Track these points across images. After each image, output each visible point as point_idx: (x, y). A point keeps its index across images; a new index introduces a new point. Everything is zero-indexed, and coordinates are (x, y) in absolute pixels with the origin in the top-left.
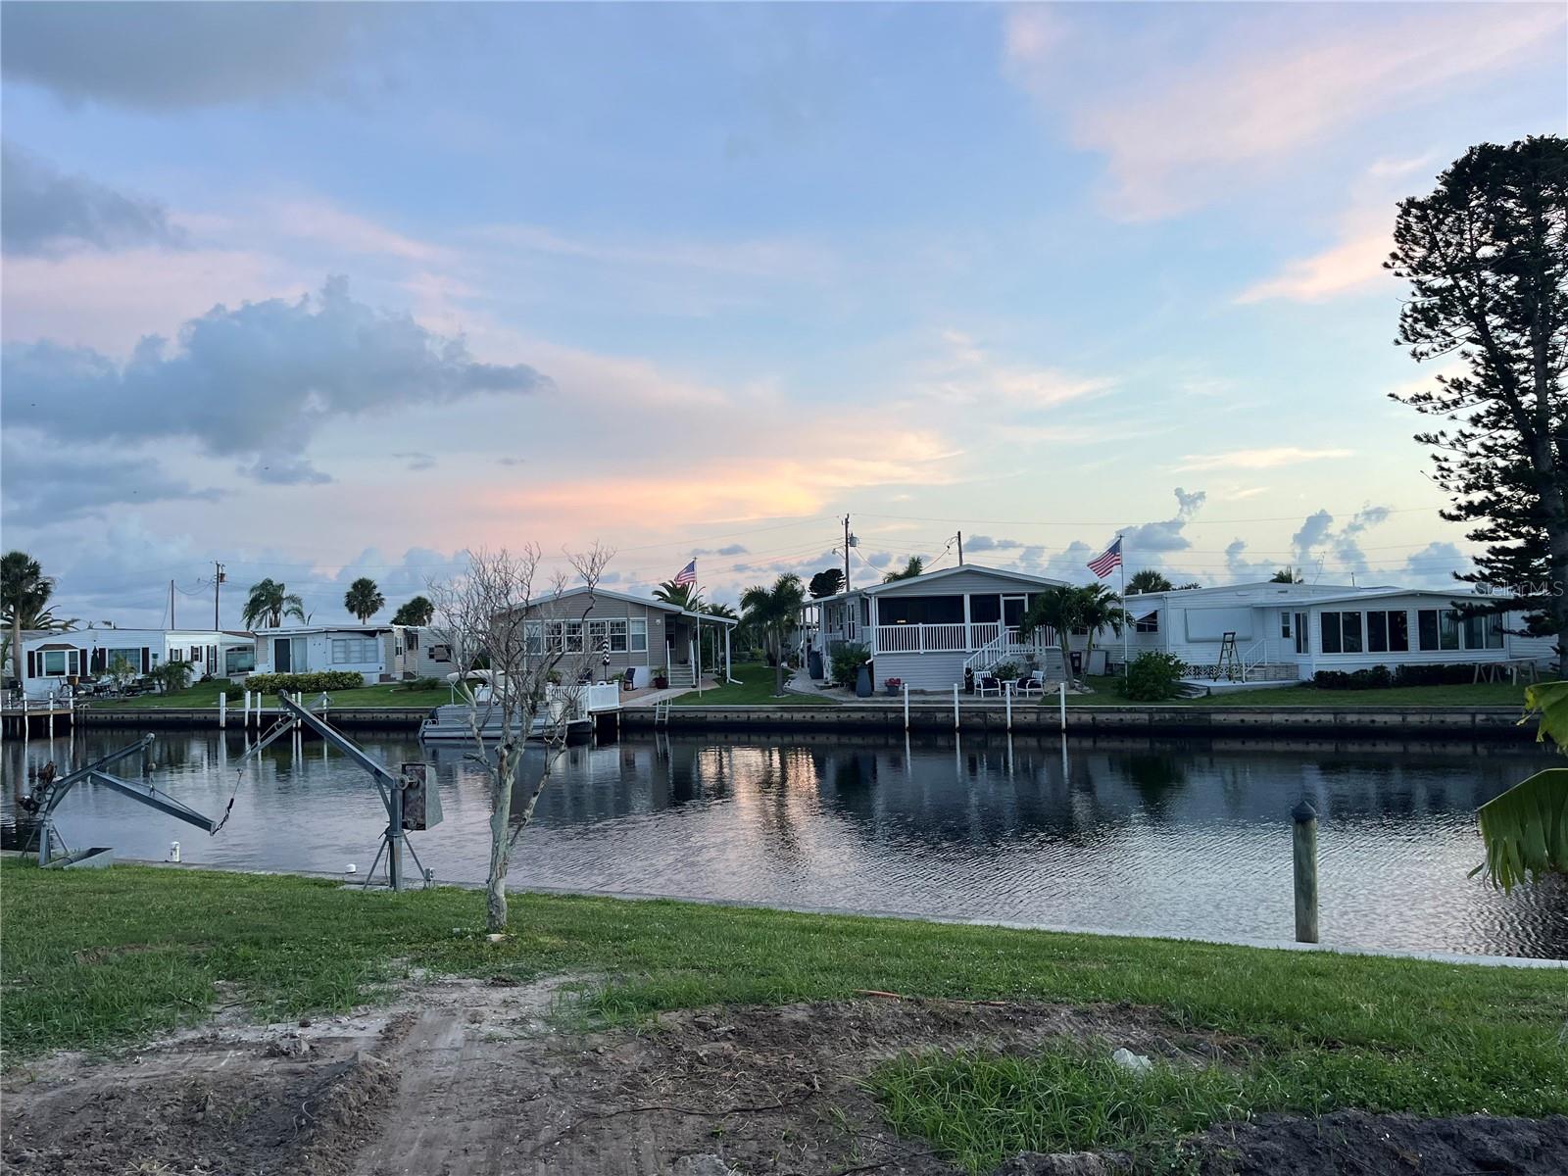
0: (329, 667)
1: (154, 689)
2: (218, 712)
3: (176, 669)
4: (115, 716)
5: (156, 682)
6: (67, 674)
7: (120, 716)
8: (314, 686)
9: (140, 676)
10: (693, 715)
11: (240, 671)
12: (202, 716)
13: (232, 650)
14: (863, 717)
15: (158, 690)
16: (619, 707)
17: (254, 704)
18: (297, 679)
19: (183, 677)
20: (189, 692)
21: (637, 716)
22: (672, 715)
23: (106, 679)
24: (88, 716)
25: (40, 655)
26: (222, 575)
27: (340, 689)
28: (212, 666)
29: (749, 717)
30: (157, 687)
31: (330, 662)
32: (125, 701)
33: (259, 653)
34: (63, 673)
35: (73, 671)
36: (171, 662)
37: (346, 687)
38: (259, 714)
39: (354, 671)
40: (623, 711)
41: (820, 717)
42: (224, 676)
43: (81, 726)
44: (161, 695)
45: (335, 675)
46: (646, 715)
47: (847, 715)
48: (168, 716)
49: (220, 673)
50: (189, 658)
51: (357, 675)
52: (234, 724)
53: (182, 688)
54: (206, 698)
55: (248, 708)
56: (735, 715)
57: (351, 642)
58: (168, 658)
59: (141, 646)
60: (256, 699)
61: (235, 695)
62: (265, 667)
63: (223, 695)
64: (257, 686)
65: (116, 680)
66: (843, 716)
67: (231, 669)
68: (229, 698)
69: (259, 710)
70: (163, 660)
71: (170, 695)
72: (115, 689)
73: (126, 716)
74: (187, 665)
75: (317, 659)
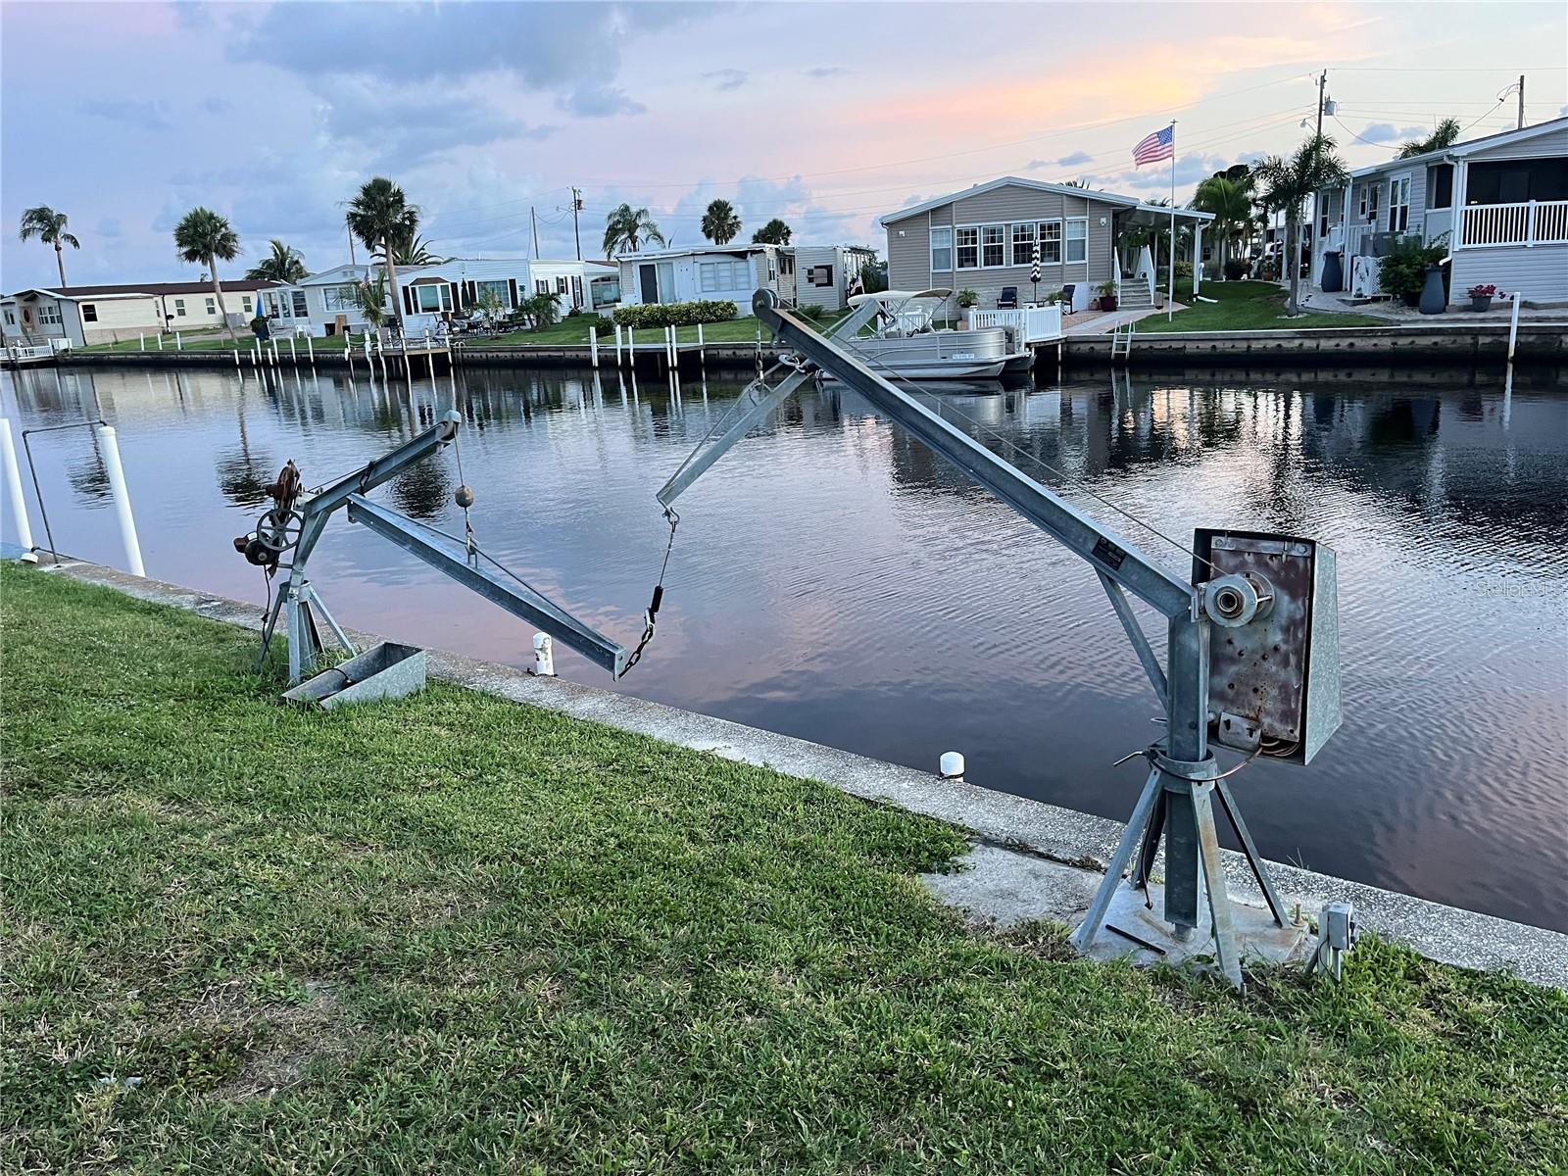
0: (700, 296)
1: (524, 324)
2: (589, 349)
3: (543, 303)
4: (490, 355)
5: (526, 317)
6: (442, 310)
7: (495, 354)
8: (686, 318)
9: (510, 311)
10: (1165, 345)
11: (605, 303)
12: (574, 354)
13: (596, 281)
14: (1435, 343)
15: (529, 326)
16: (1061, 337)
17: (625, 340)
18: (665, 311)
19: (551, 311)
20: (557, 328)
21: (1085, 348)
22: (1136, 345)
23: (478, 315)
24: (465, 355)
25: (414, 290)
26: (580, 201)
27: (713, 321)
28: (578, 299)
29: (1249, 347)
30: (527, 322)
31: (699, 290)
32: (497, 338)
33: (624, 283)
34: (437, 309)
35: (447, 307)
36: (538, 294)
37: (720, 319)
38: (631, 352)
39: (726, 301)
40: (1067, 342)
41: (1362, 344)
42: (591, 310)
43: (459, 365)
44: (532, 331)
45: (706, 304)
46: (1097, 347)
47: (1410, 340)
48: (540, 354)
49: (587, 307)
50: (556, 291)
51: (730, 305)
52: (607, 363)
53: (552, 323)
54: (574, 334)
55: (619, 346)
56: (1229, 344)
57: (721, 267)
58: (534, 290)
59: (508, 278)
60: (628, 335)
61: (605, 330)
62: (631, 298)
63: (593, 330)
64: (626, 319)
65: (487, 315)
66: (1403, 342)
67: (597, 301)
68: (599, 334)
69: (631, 347)
70: (530, 293)
71: (540, 331)
72: (487, 325)
73: (500, 354)
74: (552, 297)
75: (684, 288)
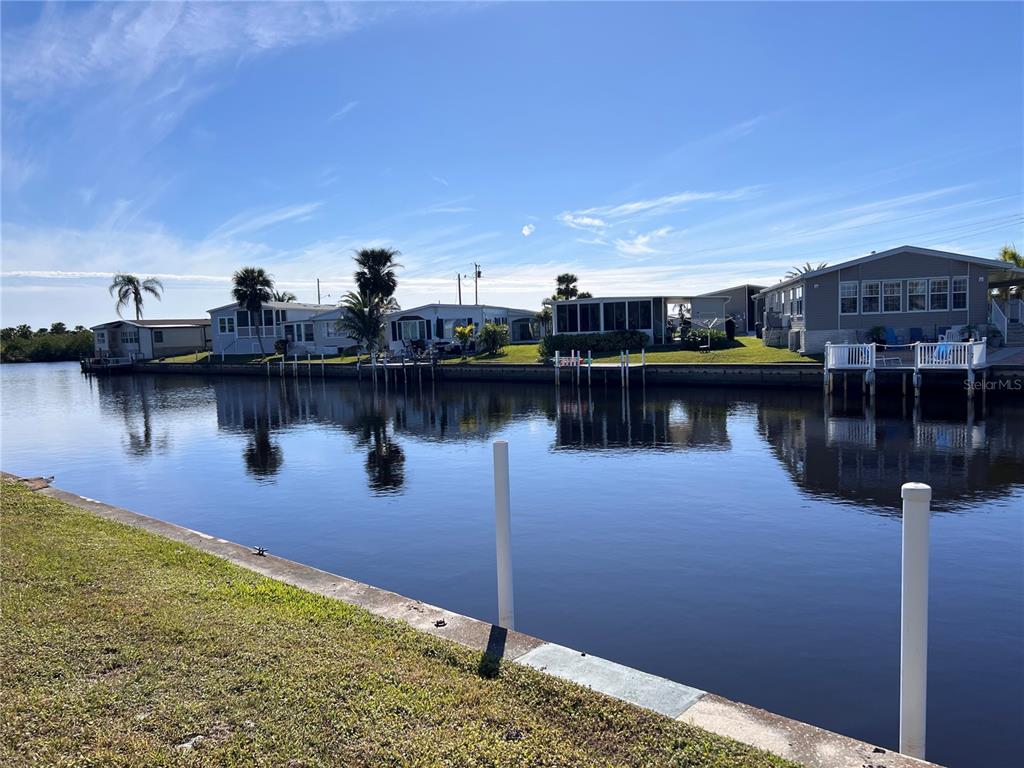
6: (419, 338)
16: (986, 365)
25: (400, 324)
35: (422, 336)
59: (467, 317)
70: (481, 328)
